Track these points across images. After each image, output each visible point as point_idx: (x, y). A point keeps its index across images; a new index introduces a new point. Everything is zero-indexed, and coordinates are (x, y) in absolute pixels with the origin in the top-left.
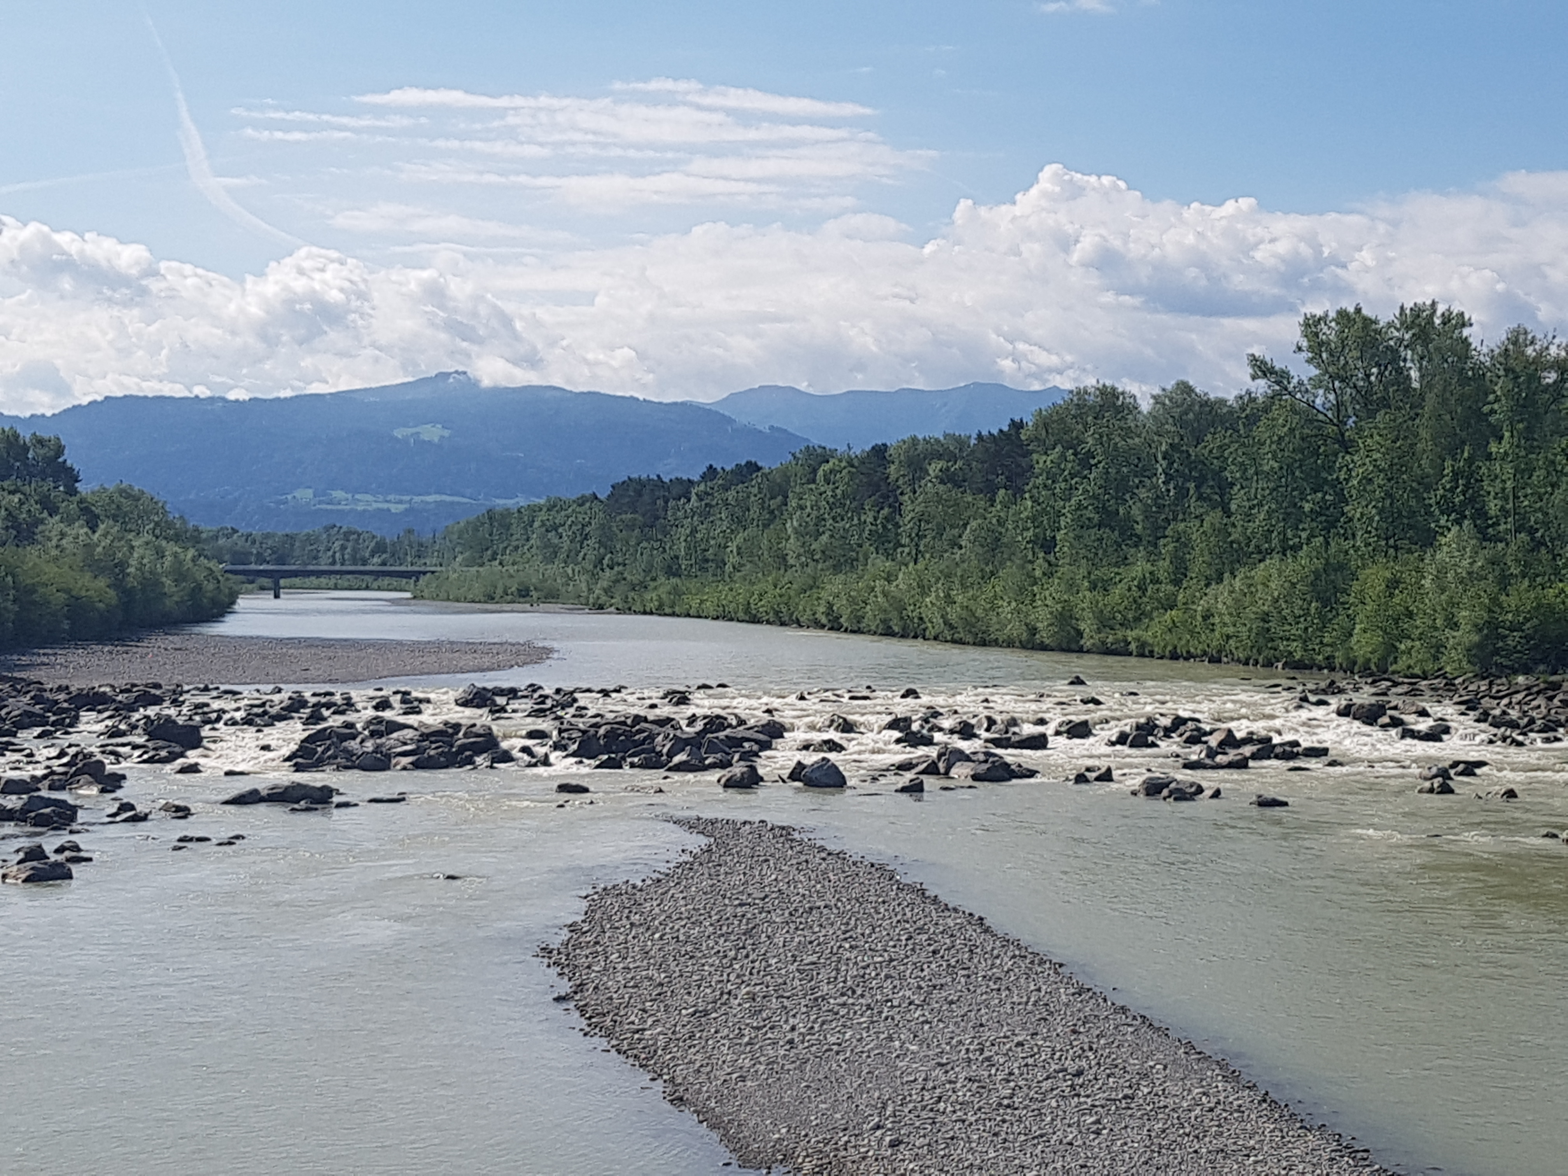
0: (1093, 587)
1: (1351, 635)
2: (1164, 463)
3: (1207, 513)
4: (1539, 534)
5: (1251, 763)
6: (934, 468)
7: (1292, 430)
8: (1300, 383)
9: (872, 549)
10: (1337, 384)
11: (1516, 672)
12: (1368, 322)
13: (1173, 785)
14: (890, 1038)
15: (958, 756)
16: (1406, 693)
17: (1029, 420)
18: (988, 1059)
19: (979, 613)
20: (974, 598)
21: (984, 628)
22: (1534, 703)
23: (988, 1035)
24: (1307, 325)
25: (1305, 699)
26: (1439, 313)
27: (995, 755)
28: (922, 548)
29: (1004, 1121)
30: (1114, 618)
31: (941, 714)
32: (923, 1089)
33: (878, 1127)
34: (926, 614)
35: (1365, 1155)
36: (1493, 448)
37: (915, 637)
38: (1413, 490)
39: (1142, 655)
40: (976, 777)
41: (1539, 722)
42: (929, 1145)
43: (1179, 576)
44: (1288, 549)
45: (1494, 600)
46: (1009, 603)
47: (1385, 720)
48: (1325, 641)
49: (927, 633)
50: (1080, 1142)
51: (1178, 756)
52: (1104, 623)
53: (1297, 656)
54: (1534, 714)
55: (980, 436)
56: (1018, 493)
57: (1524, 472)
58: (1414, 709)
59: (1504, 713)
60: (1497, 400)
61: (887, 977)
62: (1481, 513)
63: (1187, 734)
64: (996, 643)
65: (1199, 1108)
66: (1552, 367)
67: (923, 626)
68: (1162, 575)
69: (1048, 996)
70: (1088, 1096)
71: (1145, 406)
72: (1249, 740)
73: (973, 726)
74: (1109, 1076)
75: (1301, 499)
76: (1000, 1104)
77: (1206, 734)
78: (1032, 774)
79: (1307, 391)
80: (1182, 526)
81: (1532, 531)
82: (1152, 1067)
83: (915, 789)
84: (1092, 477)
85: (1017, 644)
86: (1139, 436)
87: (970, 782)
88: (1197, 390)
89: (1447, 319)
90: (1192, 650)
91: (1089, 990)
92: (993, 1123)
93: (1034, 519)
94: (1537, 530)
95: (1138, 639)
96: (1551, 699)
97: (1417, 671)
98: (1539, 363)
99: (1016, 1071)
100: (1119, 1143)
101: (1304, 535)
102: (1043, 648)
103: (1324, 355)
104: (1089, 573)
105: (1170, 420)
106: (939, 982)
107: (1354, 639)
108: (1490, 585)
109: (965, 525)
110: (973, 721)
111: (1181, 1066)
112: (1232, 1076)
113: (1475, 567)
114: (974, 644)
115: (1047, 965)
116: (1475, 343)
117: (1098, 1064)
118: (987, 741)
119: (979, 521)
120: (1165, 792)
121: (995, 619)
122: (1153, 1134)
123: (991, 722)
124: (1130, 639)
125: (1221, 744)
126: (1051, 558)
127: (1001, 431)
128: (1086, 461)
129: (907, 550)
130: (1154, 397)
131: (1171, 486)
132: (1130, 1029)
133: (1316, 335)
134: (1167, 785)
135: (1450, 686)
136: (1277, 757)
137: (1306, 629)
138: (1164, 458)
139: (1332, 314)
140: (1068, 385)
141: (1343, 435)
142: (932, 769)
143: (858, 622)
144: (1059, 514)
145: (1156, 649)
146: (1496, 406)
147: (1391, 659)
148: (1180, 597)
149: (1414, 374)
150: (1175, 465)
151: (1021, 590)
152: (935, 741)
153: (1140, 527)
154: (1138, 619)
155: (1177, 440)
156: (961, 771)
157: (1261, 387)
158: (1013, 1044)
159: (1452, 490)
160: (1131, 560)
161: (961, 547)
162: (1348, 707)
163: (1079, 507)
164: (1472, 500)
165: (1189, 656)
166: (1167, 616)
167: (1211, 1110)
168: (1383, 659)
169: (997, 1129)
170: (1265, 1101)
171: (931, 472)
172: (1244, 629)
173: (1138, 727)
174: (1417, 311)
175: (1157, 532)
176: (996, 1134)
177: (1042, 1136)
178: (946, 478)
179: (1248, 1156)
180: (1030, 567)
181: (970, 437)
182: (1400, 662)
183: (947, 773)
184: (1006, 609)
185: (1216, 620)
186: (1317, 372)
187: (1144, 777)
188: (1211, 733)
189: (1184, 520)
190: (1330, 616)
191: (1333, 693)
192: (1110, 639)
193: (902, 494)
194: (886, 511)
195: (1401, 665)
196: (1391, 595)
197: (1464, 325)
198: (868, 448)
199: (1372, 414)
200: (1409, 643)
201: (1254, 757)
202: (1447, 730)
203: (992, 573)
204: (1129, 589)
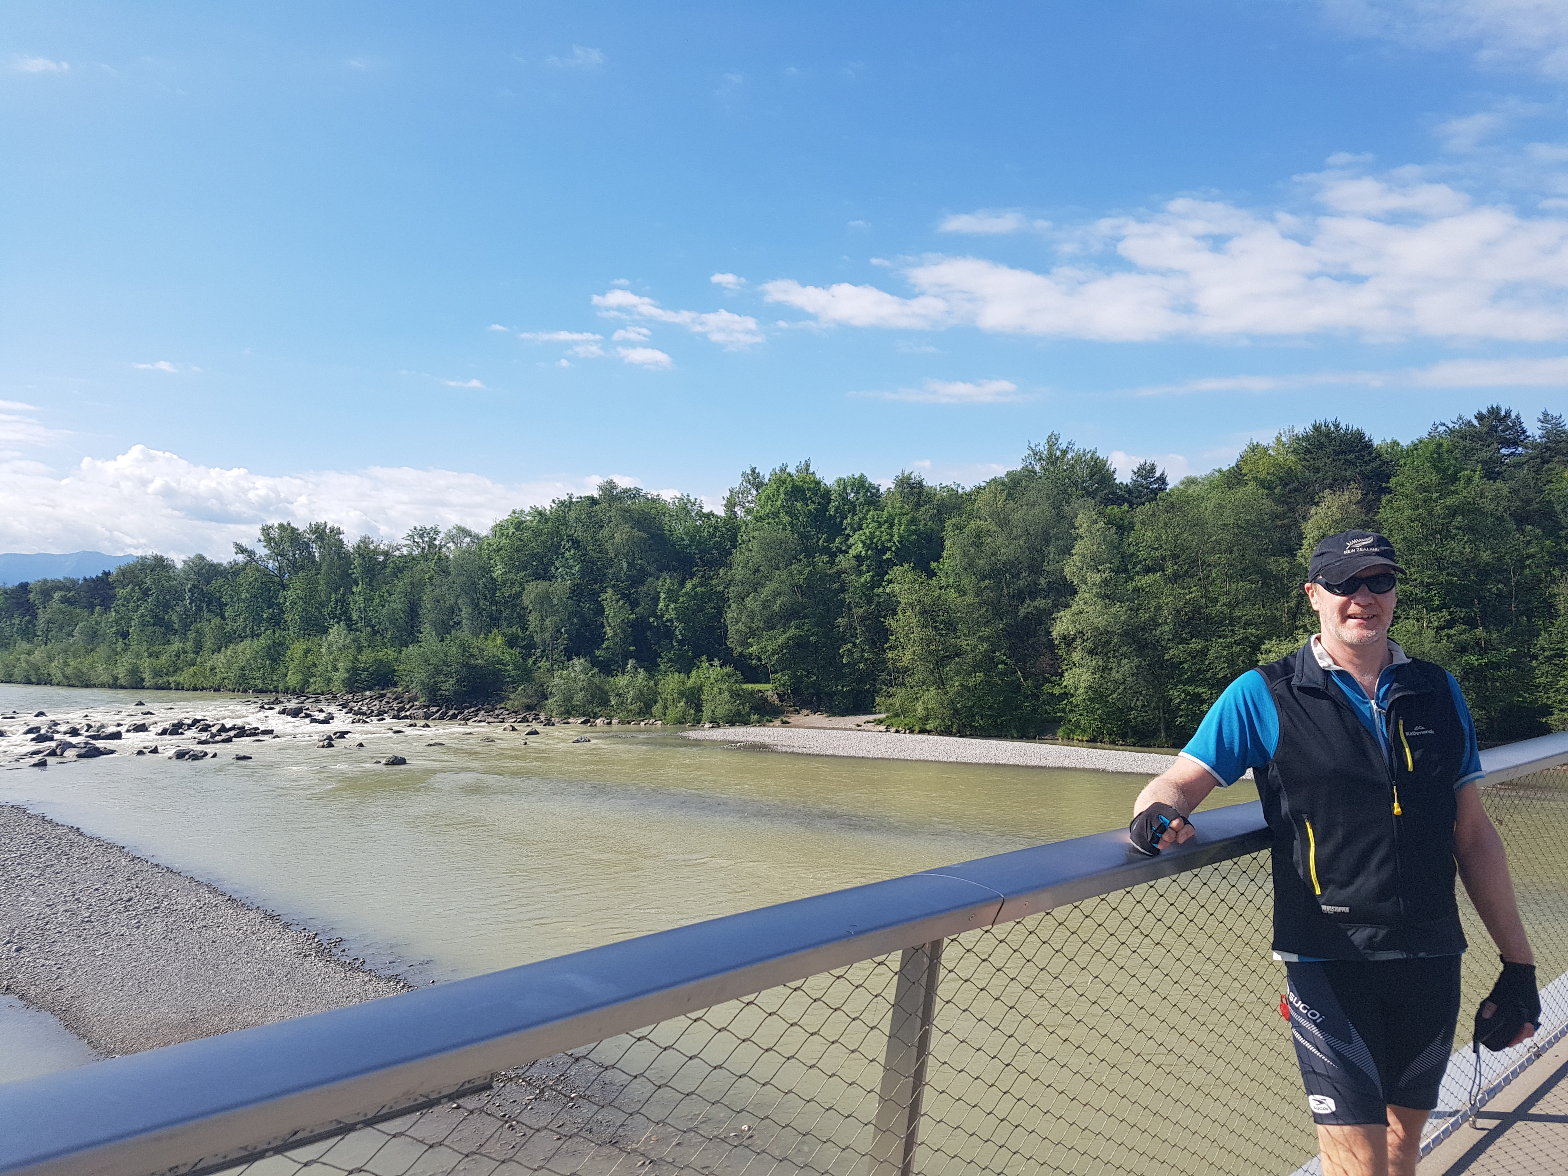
0: (150, 656)
1: (286, 676)
2: (189, 594)
3: (213, 619)
4: (376, 628)
5: (234, 739)
6: (57, 595)
7: (256, 579)
8: (260, 557)
9: (19, 638)
10: (279, 558)
11: (365, 690)
12: (294, 530)
13: (191, 753)
14: (19, 896)
15: (68, 745)
16: (313, 702)
17: (114, 571)
18: (77, 899)
19: (84, 670)
20: (81, 663)
21: (87, 678)
22: (374, 703)
23: (78, 887)
24: (263, 530)
25: (262, 707)
26: (328, 527)
27: (91, 744)
28: (49, 637)
29: (85, 929)
30: (162, 671)
31: (59, 724)
32: (37, 919)
33: (9, 942)
34: (52, 671)
35: (278, 917)
36: (354, 589)
37: (46, 684)
38: (316, 608)
39: (177, 689)
40: (80, 756)
41: (375, 712)
42: (39, 947)
43: (198, 648)
44: (254, 635)
45: (356, 658)
46: (102, 665)
47: (303, 715)
48: (274, 679)
49: (53, 681)
50: (128, 934)
51: (195, 738)
52: (157, 673)
53: (260, 686)
54: (373, 708)
55: (85, 579)
56: (107, 608)
57: (369, 600)
58: (317, 709)
59: (360, 708)
60: (356, 568)
61: (18, 864)
62: (350, 619)
63: (200, 727)
64: (94, 686)
65: (194, 908)
66: (381, 554)
67: (50, 678)
68: (188, 649)
69: (114, 864)
70: (134, 910)
71: (179, 565)
72: (233, 728)
73: (78, 730)
74: (146, 899)
75: (262, 612)
76: (83, 921)
77: (210, 726)
78: (112, 752)
79: (264, 561)
80: (199, 625)
81: (373, 627)
82: (170, 892)
83: (42, 764)
84: (149, 600)
85: (107, 686)
86: (176, 580)
87: (76, 759)
88: (207, 559)
89: (332, 530)
90: (205, 685)
91: (139, 858)
92: (78, 931)
93: (116, 622)
94: (375, 626)
95: (175, 681)
96: (381, 701)
97: (319, 691)
98: (376, 552)
99: (94, 903)
100: (149, 931)
101: (263, 629)
102: (122, 687)
103: (272, 544)
104: (148, 649)
105: (193, 573)
106: (50, 863)
107: (288, 678)
108: (353, 651)
109: (76, 625)
110: (78, 727)
111: (186, 889)
112: (214, 891)
113: (346, 642)
114: (81, 687)
115: (116, 848)
116: (346, 541)
117: (141, 894)
118: (87, 737)
119: (84, 623)
120: (187, 756)
121: (93, 673)
122: (169, 924)
123: (89, 727)
124: (171, 681)
125: (218, 731)
126: (126, 641)
127: (97, 576)
128: (146, 593)
129: (40, 638)
130: (184, 561)
131: (193, 605)
132: (160, 875)
133: (268, 534)
134: (188, 753)
135: (334, 697)
136: (247, 736)
137: (264, 673)
138: (189, 592)
139: (276, 525)
140: (139, 554)
141: (282, 581)
142: (53, 753)
143: (10, 677)
144: (131, 619)
145: (185, 686)
146: (355, 570)
147: (306, 686)
148: (198, 660)
149: (317, 555)
150: (195, 595)
151: (109, 658)
152: (55, 738)
153: (177, 625)
154: (175, 671)
155: (196, 583)
156: (70, 753)
157: (241, 558)
158: (92, 890)
159: (336, 608)
160: (171, 642)
161: (73, 636)
162: (284, 710)
163: (142, 615)
164: (345, 612)
165: (203, 689)
166: (191, 669)
167: (201, 908)
168: (303, 686)
169: (80, 934)
170: (229, 900)
171: (55, 597)
172: (232, 675)
173: (174, 725)
174: (318, 526)
175: (186, 628)
176: (80, 936)
177: (106, 934)
178: (65, 600)
179: (219, 927)
180: (114, 646)
181: (79, 579)
182: (310, 688)
183: (62, 754)
184: (100, 669)
185: (218, 670)
186: (269, 552)
187: (175, 750)
188: (213, 726)
189: (200, 622)
190: (276, 667)
191: (277, 704)
192: (160, 682)
193: (38, 608)
194: (27, 618)
195: (311, 689)
196: (307, 657)
197: (340, 533)
198: (17, 584)
199: (296, 572)
200: (315, 679)
201: (235, 736)
202: (332, 718)
203: (92, 650)
204: (171, 656)
